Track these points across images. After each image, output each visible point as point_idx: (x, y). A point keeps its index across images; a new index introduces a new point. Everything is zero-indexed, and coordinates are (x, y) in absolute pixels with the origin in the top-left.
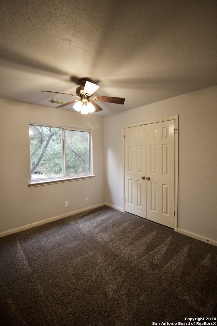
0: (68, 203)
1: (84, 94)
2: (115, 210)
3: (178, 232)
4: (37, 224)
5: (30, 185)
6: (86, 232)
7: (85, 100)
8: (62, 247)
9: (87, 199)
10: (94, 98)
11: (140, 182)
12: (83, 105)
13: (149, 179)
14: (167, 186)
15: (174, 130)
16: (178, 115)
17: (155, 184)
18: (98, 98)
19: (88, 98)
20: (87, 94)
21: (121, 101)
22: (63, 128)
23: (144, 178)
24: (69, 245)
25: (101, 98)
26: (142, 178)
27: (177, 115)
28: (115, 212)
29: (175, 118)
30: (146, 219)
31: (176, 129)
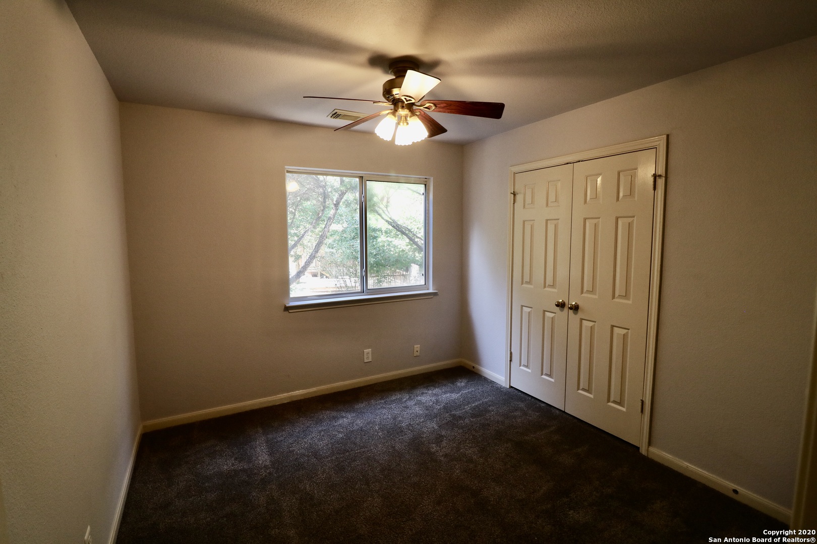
0: (370, 353)
1: (403, 98)
2: (486, 379)
3: (650, 456)
4: (301, 395)
5: (287, 309)
6: (407, 425)
7: (403, 112)
8: (347, 454)
9: (417, 347)
10: (427, 105)
11: (552, 315)
12: (398, 124)
13: (575, 308)
14: (625, 331)
15: (652, 179)
16: (668, 136)
17: (591, 324)
18: (435, 105)
19: (410, 107)
20: (408, 98)
21: (493, 110)
22: (362, 177)
23: (561, 305)
24: (363, 450)
25: (442, 105)
26: (557, 305)
27: (665, 136)
28: (483, 385)
29: (658, 143)
30: (564, 412)
31: (660, 176)
